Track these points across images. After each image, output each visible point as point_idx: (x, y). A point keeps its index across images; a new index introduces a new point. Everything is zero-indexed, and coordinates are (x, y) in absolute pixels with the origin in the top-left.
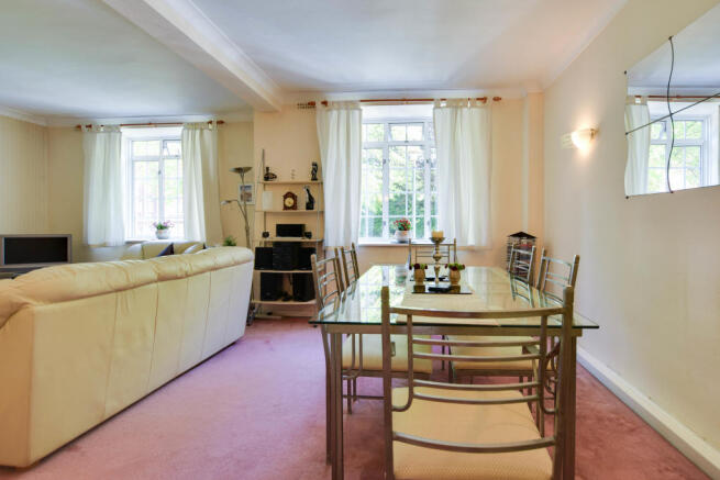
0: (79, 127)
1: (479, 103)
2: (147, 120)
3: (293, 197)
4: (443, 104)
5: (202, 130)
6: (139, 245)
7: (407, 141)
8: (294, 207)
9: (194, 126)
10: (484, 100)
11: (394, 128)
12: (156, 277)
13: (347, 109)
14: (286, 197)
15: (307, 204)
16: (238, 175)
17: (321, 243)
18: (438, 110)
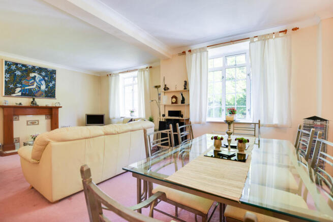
0: (108, 75)
1: (281, 34)
2: (126, 70)
3: (176, 97)
4: (256, 39)
5: (144, 71)
6: (123, 119)
7: (236, 65)
8: (176, 102)
9: (142, 70)
10: (285, 31)
11: (228, 58)
12: (103, 133)
13: (200, 52)
14: (172, 98)
15: (182, 101)
16: (156, 89)
17: (188, 120)
18: (252, 44)
